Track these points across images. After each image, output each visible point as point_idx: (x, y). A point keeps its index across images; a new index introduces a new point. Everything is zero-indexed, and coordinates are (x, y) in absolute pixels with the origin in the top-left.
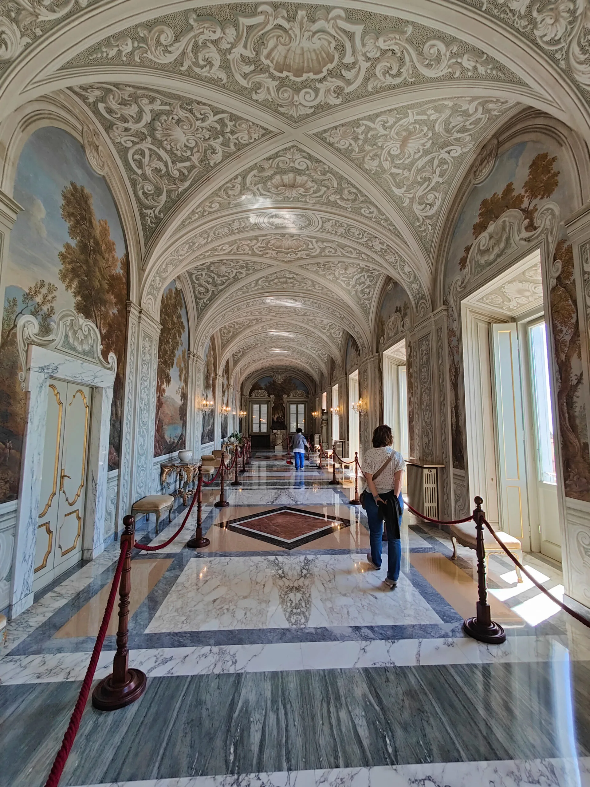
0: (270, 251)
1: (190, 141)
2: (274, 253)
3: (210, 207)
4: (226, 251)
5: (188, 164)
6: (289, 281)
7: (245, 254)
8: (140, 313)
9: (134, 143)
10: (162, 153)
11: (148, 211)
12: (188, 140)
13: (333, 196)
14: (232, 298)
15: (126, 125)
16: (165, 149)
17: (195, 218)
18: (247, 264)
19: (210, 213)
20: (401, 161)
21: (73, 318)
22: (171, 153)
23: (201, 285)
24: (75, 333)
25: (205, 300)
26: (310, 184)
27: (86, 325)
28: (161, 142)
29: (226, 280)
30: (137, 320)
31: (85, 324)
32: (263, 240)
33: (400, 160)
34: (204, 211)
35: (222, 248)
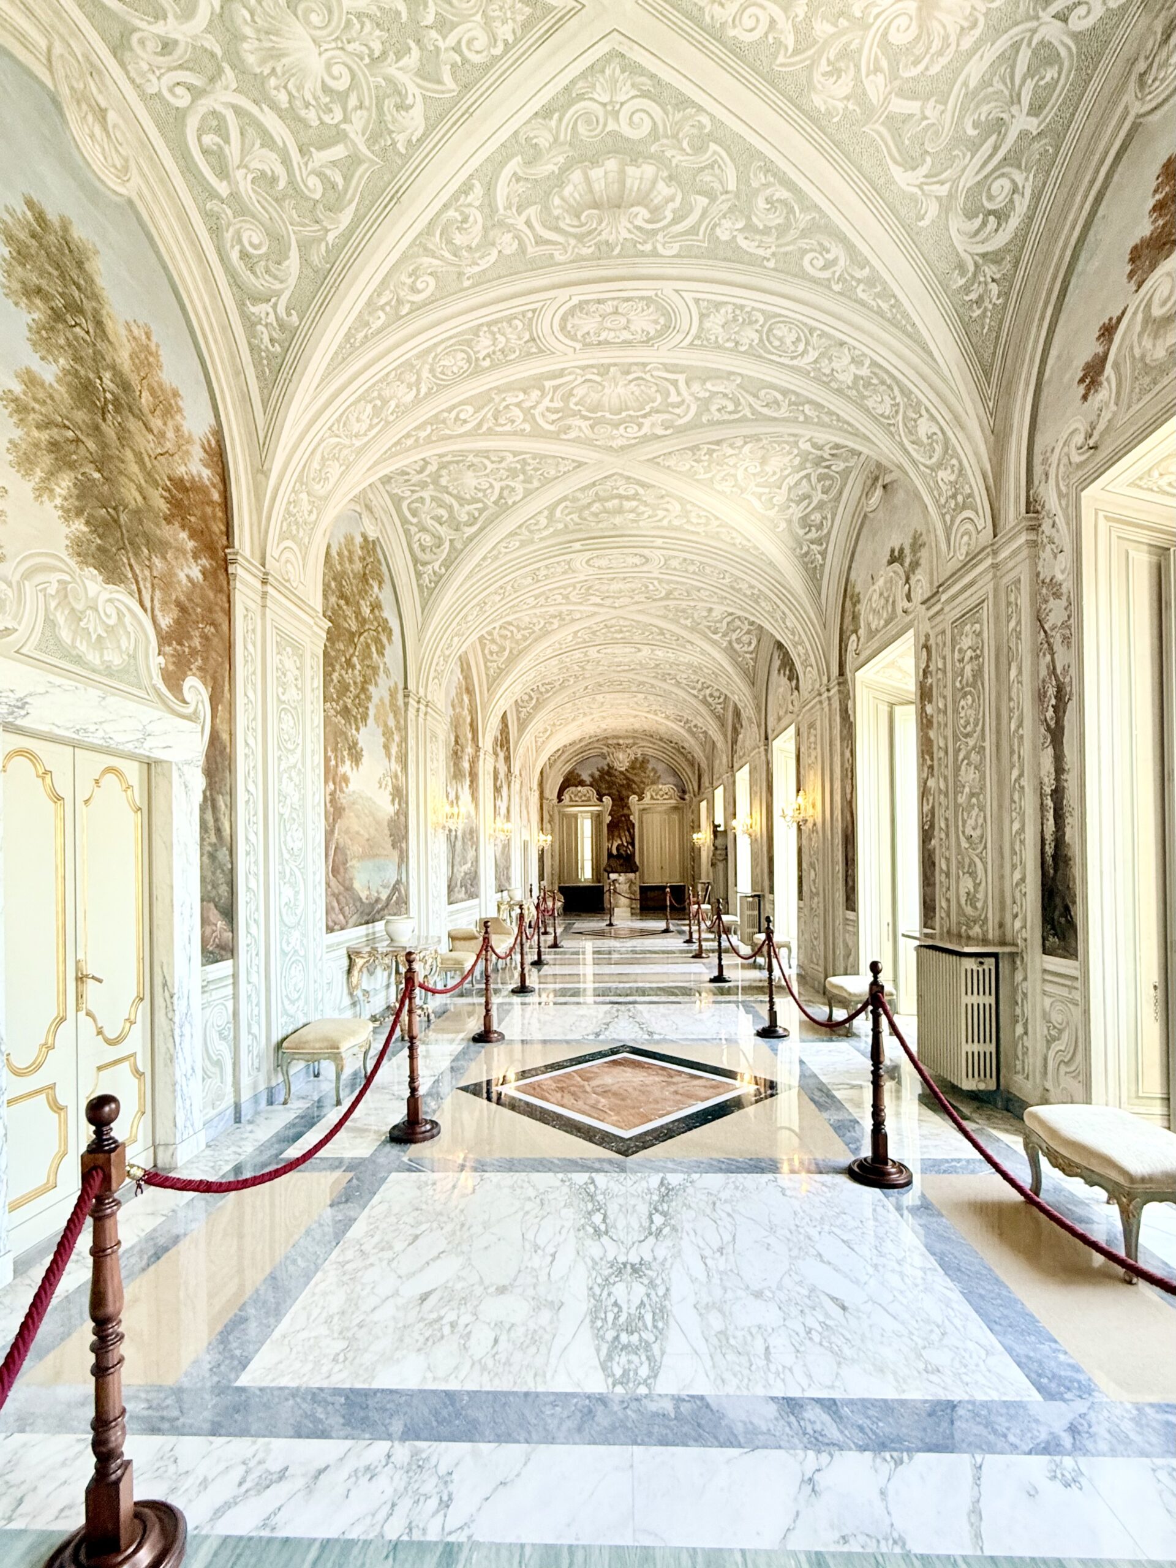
0: (576, 422)
1: (336, 70)
2: (585, 424)
3: (414, 290)
4: (468, 427)
5: (338, 152)
6: (628, 505)
7: (515, 433)
8: (264, 582)
9: (197, 93)
10: (270, 121)
11: (259, 310)
12: (328, 66)
13: (726, 224)
14: (496, 558)
15: (159, 28)
16: (274, 106)
17: (380, 323)
18: (524, 462)
19: (416, 308)
20: (921, 67)
21: (68, 578)
22: (290, 116)
23: (423, 529)
24: (76, 617)
25: (437, 565)
26: (663, 190)
27: (110, 600)
28: (260, 80)
29: (481, 511)
30: (259, 600)
31: (105, 595)
32: (556, 388)
33: (916, 63)
34: (400, 302)
35: (457, 418)
